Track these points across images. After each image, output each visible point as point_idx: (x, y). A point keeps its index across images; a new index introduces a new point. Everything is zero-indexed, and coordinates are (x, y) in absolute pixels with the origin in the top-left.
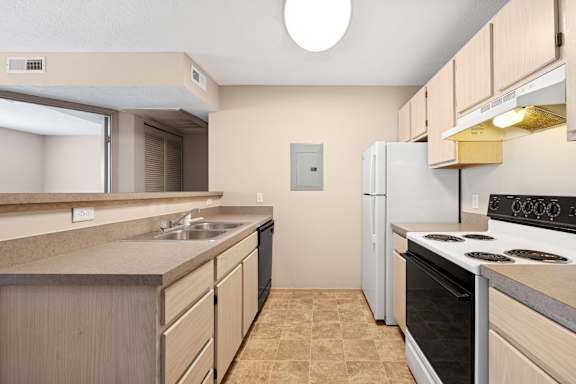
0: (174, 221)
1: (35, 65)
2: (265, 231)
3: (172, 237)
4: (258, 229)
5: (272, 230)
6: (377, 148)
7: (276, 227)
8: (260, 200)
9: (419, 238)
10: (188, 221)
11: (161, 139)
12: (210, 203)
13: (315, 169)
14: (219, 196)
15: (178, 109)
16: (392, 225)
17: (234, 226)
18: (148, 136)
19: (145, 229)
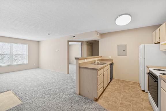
0: (95, 61)
1: (74, 37)
2: (112, 65)
3: (95, 64)
4: (110, 64)
5: (113, 65)
6: (142, 46)
7: (114, 64)
8: (110, 58)
9: (152, 70)
10: (97, 62)
11: (89, 45)
12: (100, 58)
13: (124, 51)
14: (101, 57)
15: (93, 40)
16: (147, 66)
17: (105, 63)
18: (88, 45)
19: (91, 63)
